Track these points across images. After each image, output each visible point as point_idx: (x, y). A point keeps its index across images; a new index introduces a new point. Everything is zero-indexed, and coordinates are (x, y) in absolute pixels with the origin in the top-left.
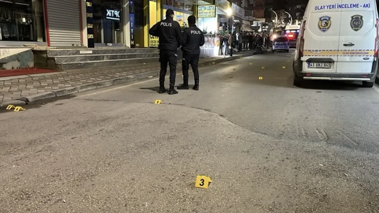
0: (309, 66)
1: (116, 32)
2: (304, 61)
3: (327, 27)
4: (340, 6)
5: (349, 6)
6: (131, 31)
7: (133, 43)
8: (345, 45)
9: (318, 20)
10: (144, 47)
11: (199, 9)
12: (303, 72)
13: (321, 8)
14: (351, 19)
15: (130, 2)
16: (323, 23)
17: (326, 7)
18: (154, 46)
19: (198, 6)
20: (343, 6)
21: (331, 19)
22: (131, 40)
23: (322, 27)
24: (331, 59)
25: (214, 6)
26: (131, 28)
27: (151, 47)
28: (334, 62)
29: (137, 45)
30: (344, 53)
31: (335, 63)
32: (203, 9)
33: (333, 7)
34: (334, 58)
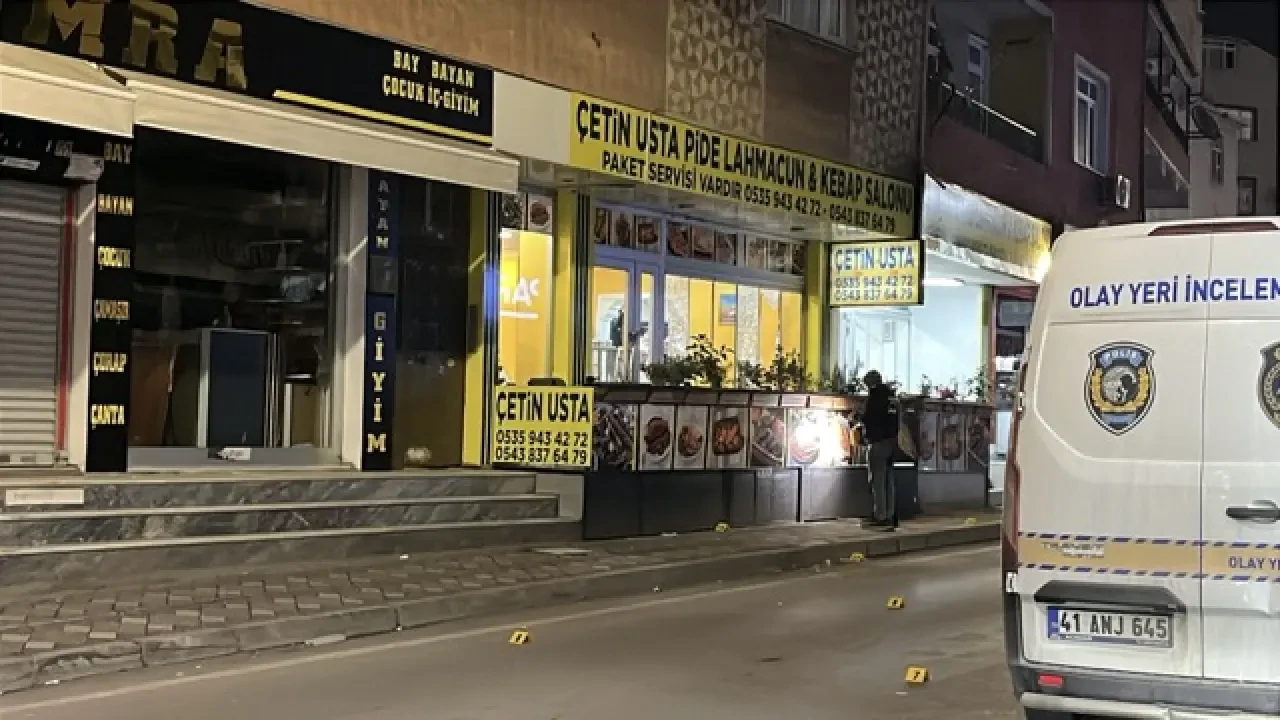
0: (1052, 631)
1: (288, 387)
2: (1027, 597)
3: (1131, 407)
4: (1202, 291)
5: (1251, 290)
6: (369, 383)
7: (378, 443)
8: (1235, 514)
9: (1087, 364)
10: (459, 465)
11: (838, 259)
12: (1022, 662)
13: (1103, 298)
14: (1260, 361)
15: (372, 243)
16: (1113, 385)
17: (1126, 293)
18: (511, 460)
19: (829, 247)
20: (1219, 290)
21: (1155, 362)
22: (369, 427)
23: (1106, 407)
24: (1162, 593)
25: (915, 244)
26: (370, 366)
27: (497, 466)
28: (1182, 610)
29: (417, 454)
30: (1234, 562)
31: (1193, 619)
32: (855, 260)
33: (1165, 291)
34: (1183, 590)
